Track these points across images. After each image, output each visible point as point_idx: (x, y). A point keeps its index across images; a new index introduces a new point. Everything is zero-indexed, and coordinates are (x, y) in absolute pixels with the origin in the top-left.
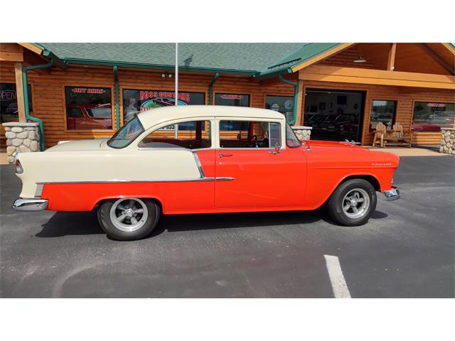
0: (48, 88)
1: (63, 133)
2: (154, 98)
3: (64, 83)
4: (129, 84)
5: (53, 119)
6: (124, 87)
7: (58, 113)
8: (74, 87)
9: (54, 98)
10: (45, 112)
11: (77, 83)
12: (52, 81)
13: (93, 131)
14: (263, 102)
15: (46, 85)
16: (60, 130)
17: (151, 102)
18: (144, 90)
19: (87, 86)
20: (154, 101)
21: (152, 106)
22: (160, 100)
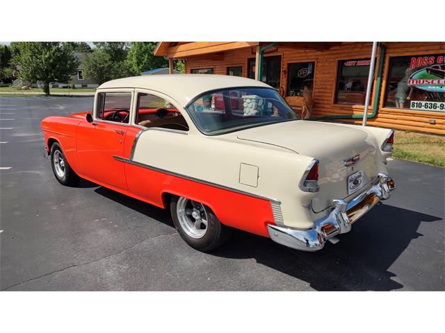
0: (327, 64)
1: (329, 106)
2: (428, 65)
3: (338, 57)
4: (398, 50)
5: (325, 93)
6: (392, 55)
7: (329, 87)
8: (345, 61)
9: (328, 73)
10: (321, 87)
11: (348, 56)
12: (330, 56)
13: (353, 106)
15: (325, 60)
16: (328, 104)
17: (424, 72)
18: (417, 57)
19: (357, 58)
20: (427, 70)
21: (424, 77)
22: (437, 67)
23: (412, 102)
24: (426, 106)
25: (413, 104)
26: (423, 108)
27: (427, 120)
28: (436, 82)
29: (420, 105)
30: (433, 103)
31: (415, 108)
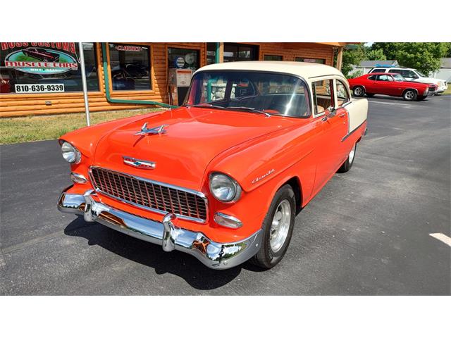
2: (23, 48)
14: (165, 56)
17: (20, 53)
20: (24, 52)
21: (22, 59)
22: (34, 50)
23: (16, 85)
24: (33, 88)
25: (18, 88)
26: (30, 91)
27: (44, 102)
28: (36, 64)
29: (27, 88)
30: (40, 85)
31: (21, 91)
